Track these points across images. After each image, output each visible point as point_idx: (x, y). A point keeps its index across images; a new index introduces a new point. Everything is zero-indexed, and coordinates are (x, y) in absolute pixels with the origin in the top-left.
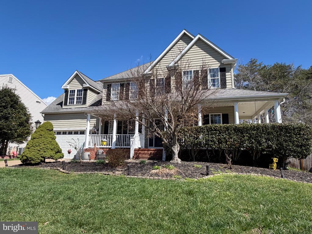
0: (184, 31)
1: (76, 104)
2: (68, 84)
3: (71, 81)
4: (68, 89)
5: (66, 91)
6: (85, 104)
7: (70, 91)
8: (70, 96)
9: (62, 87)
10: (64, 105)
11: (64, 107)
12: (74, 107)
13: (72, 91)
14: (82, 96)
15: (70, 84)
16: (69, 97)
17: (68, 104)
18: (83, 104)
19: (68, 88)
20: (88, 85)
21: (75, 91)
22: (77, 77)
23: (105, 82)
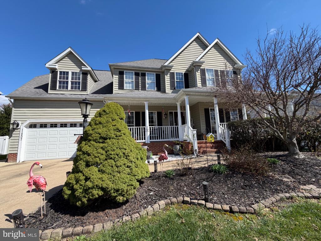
0: (198, 34)
1: (70, 90)
2: (56, 63)
3: (61, 59)
4: (57, 69)
5: (53, 71)
6: (86, 91)
7: (61, 72)
8: (60, 78)
9: (47, 65)
10: (51, 89)
11: (50, 91)
12: (69, 93)
13: (64, 72)
14: (81, 81)
15: (59, 63)
16: (58, 79)
17: (58, 88)
18: (81, 91)
19: (57, 67)
20: (89, 69)
21: (68, 73)
22: (70, 55)
23: (115, 67)
